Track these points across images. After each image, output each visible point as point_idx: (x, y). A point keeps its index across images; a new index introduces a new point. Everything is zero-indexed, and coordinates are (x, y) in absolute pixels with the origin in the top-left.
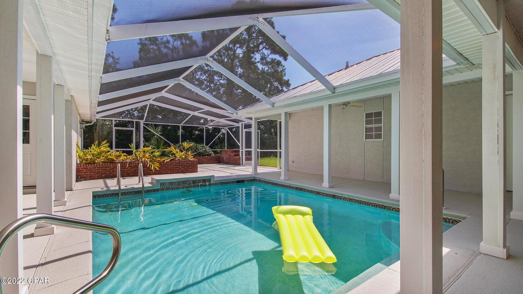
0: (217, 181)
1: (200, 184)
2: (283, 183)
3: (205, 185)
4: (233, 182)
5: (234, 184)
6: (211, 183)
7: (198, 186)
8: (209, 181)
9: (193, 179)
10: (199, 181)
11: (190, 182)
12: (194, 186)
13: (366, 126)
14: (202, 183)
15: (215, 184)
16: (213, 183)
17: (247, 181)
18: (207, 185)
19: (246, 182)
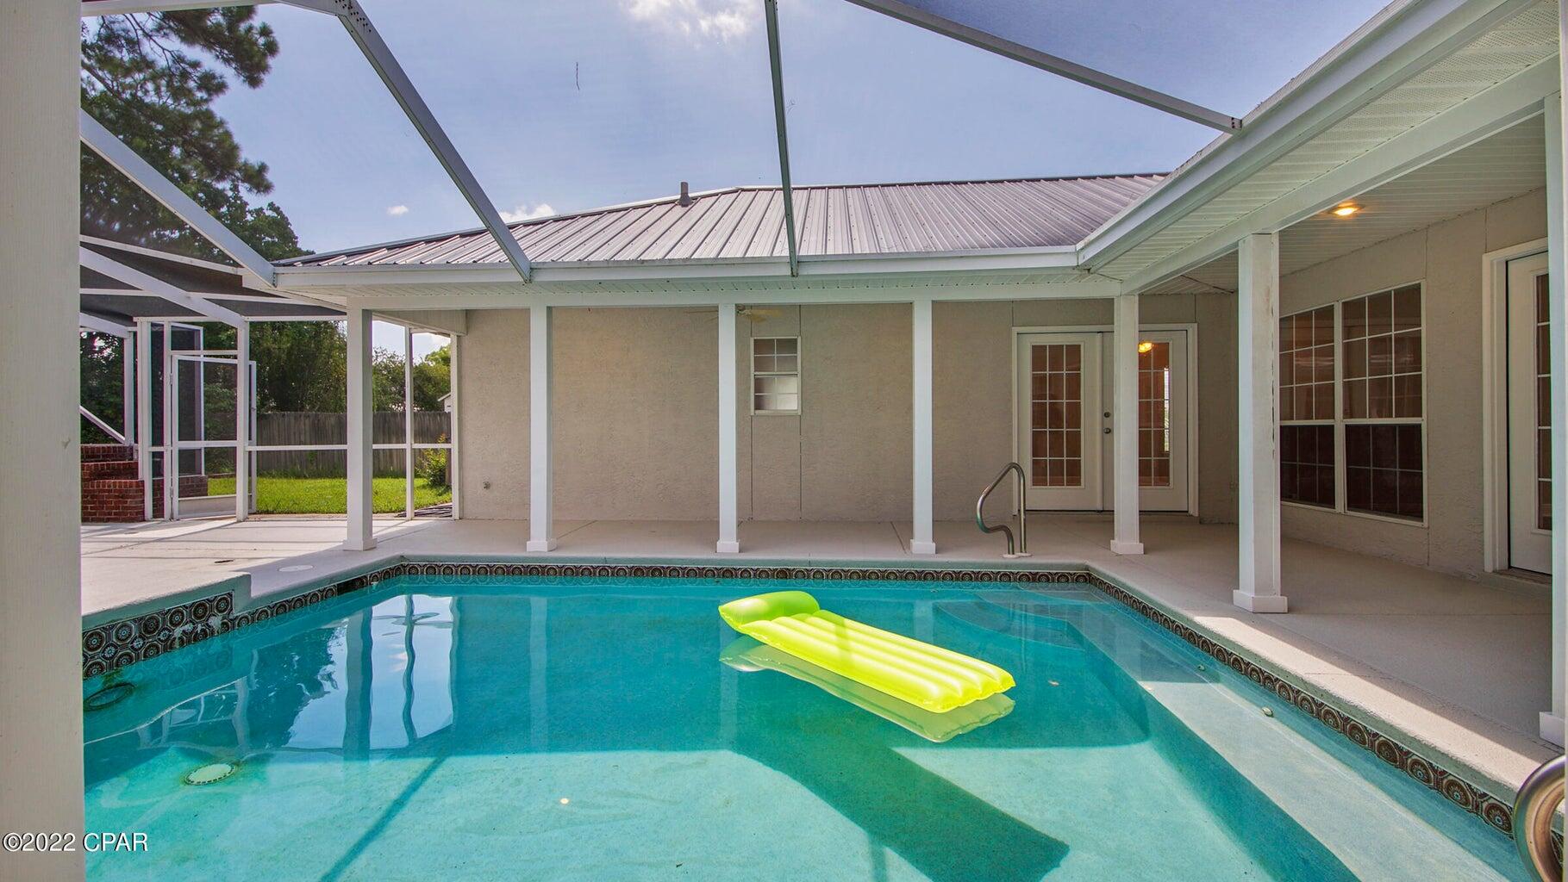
0: (261, 599)
1: (178, 632)
2: (545, 559)
3: (206, 634)
4: (325, 594)
5: (329, 600)
6: (236, 613)
7: (169, 646)
8: (222, 605)
9: (138, 615)
10: (175, 616)
11: (123, 633)
12: (151, 651)
13: (756, 373)
14: (189, 627)
15: (256, 617)
16: (245, 613)
17: (374, 577)
18: (213, 633)
19: (375, 583)
